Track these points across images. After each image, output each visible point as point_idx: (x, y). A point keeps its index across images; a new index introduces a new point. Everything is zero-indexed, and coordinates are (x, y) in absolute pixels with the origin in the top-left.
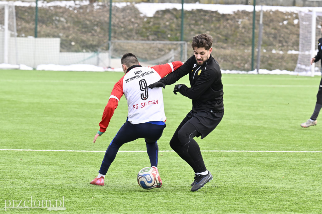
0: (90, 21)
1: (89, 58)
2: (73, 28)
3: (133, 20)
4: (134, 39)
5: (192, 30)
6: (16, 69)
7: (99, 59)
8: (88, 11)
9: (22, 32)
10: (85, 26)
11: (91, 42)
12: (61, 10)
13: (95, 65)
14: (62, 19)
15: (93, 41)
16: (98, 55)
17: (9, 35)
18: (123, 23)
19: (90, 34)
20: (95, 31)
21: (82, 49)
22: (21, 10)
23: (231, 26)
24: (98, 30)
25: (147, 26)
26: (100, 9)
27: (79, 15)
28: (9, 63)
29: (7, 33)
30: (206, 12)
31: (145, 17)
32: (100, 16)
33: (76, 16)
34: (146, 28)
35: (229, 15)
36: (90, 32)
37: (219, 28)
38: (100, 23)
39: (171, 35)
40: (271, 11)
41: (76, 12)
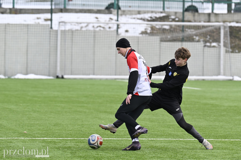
6: (231, 80)
9: (235, 49)
17: (225, 51)
22: (236, 30)
28: (224, 75)
29: (223, 49)
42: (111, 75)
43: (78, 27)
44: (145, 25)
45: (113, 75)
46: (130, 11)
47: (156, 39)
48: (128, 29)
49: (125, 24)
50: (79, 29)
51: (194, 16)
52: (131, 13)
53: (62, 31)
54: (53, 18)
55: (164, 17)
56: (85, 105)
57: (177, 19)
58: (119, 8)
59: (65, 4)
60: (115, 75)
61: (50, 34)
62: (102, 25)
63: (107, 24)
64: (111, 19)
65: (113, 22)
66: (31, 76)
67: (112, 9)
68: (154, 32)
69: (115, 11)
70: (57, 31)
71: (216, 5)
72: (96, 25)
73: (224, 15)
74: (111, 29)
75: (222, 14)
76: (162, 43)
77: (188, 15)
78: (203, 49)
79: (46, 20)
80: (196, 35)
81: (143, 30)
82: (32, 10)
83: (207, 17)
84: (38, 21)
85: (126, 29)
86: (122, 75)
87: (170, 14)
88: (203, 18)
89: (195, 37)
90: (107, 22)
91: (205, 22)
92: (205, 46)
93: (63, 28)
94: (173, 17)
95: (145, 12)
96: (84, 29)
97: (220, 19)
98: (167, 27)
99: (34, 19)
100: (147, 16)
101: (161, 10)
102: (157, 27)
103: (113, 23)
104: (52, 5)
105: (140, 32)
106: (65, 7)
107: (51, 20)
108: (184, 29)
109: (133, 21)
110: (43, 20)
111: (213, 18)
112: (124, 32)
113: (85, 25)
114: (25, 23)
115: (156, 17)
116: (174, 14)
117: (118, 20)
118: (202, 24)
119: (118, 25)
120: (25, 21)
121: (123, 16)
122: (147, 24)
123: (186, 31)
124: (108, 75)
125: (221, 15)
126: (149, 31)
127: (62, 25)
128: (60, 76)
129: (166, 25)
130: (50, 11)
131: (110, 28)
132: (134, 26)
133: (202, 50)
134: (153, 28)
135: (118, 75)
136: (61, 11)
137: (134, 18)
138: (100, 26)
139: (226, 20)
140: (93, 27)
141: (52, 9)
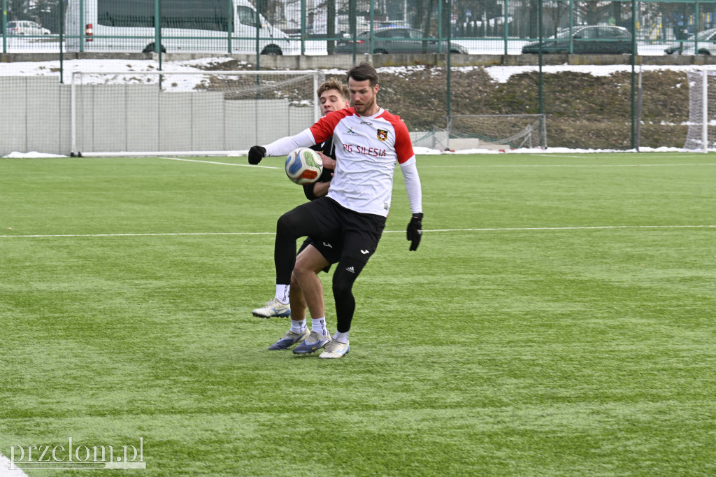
0: (426, 91)
1: (423, 138)
2: (405, 102)
3: (481, 88)
4: (482, 112)
5: (558, 99)
7: (435, 139)
8: (423, 78)
10: (419, 98)
11: (426, 118)
12: (388, 79)
13: (430, 148)
14: (390, 90)
15: (428, 116)
16: (433, 134)
18: (467, 92)
19: (426, 108)
20: (433, 104)
21: (414, 128)
23: (607, 92)
24: (436, 102)
25: (499, 95)
26: (438, 75)
27: (411, 84)
30: (575, 75)
31: (497, 83)
32: (439, 85)
33: (408, 85)
34: (498, 99)
35: (605, 77)
36: (427, 105)
37: (592, 95)
38: (439, 93)
39: (530, 106)
40: (660, 71)
41: (407, 79)
42: (152, 151)
43: (101, 80)
44: (202, 76)
45: (155, 151)
46: (179, 54)
47: (218, 96)
48: (176, 82)
49: (171, 74)
50: (103, 82)
51: (275, 60)
52: (180, 57)
53: (77, 86)
54: (64, 68)
55: (230, 62)
56: (104, 193)
57: (249, 66)
58: (163, 50)
59: (81, 46)
60: (159, 151)
61: (60, 90)
62: (138, 77)
63: (145, 74)
64: (150, 67)
65: (154, 71)
66: (33, 155)
67: (152, 53)
68: (214, 85)
69: (156, 55)
70: (70, 86)
71: (308, 44)
72: (128, 77)
73: (319, 58)
74: (151, 83)
75: (317, 56)
76: (227, 101)
77: (266, 60)
78: (289, 109)
79: (53, 70)
80: (279, 89)
81: (199, 83)
82: (33, 54)
83: (294, 62)
84: (40, 72)
85: (173, 82)
86: (168, 150)
87: (239, 59)
88: (288, 63)
89: (276, 92)
90: (145, 72)
91: (291, 69)
92: (291, 105)
93: (78, 82)
94: (244, 63)
95: (201, 56)
96: (109, 83)
97: (314, 64)
98: (235, 78)
99: (36, 69)
100: (205, 62)
101: (226, 52)
102: (220, 78)
103: (154, 74)
104: (61, 46)
105: (194, 86)
106: (81, 51)
107: (61, 70)
108: (260, 81)
109: (184, 69)
110: (49, 70)
111: (303, 64)
112: (170, 85)
113: (113, 76)
114: (22, 75)
115: (218, 63)
116: (245, 57)
117: (160, 69)
118: (288, 72)
119: (161, 76)
120: (22, 72)
121: (170, 62)
122: (205, 74)
123: (262, 83)
124: (148, 151)
125: (316, 59)
126: (207, 85)
127: (77, 78)
128: (76, 153)
129: (233, 75)
130: (59, 57)
131: (149, 80)
132: (185, 77)
133: (287, 111)
134: (212, 80)
135: (162, 151)
136: (76, 56)
137: (186, 66)
138: (134, 78)
139: (323, 66)
140: (124, 79)
141: (61, 53)
